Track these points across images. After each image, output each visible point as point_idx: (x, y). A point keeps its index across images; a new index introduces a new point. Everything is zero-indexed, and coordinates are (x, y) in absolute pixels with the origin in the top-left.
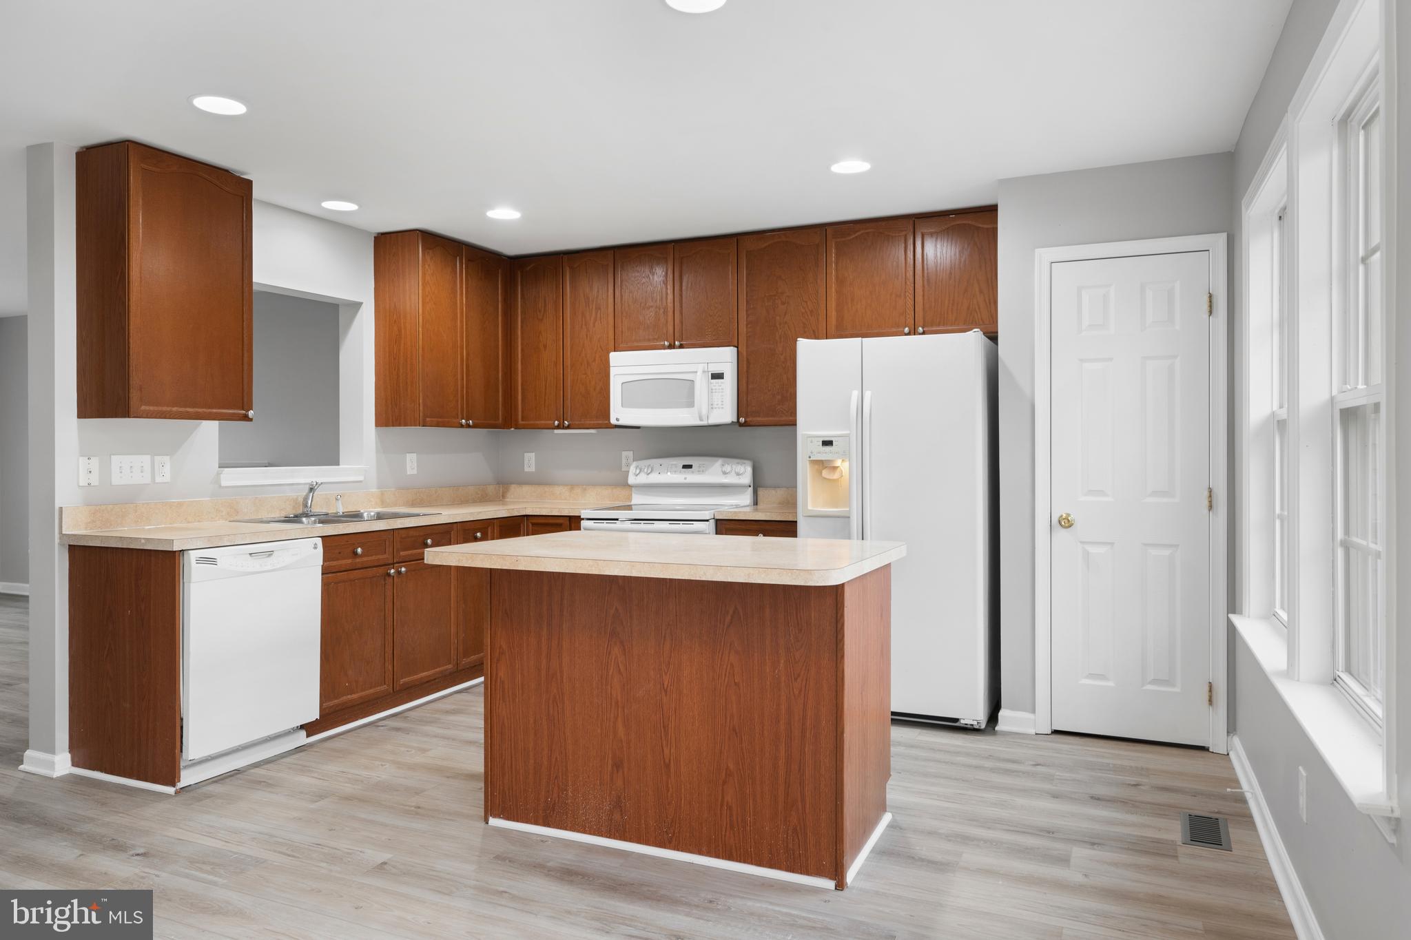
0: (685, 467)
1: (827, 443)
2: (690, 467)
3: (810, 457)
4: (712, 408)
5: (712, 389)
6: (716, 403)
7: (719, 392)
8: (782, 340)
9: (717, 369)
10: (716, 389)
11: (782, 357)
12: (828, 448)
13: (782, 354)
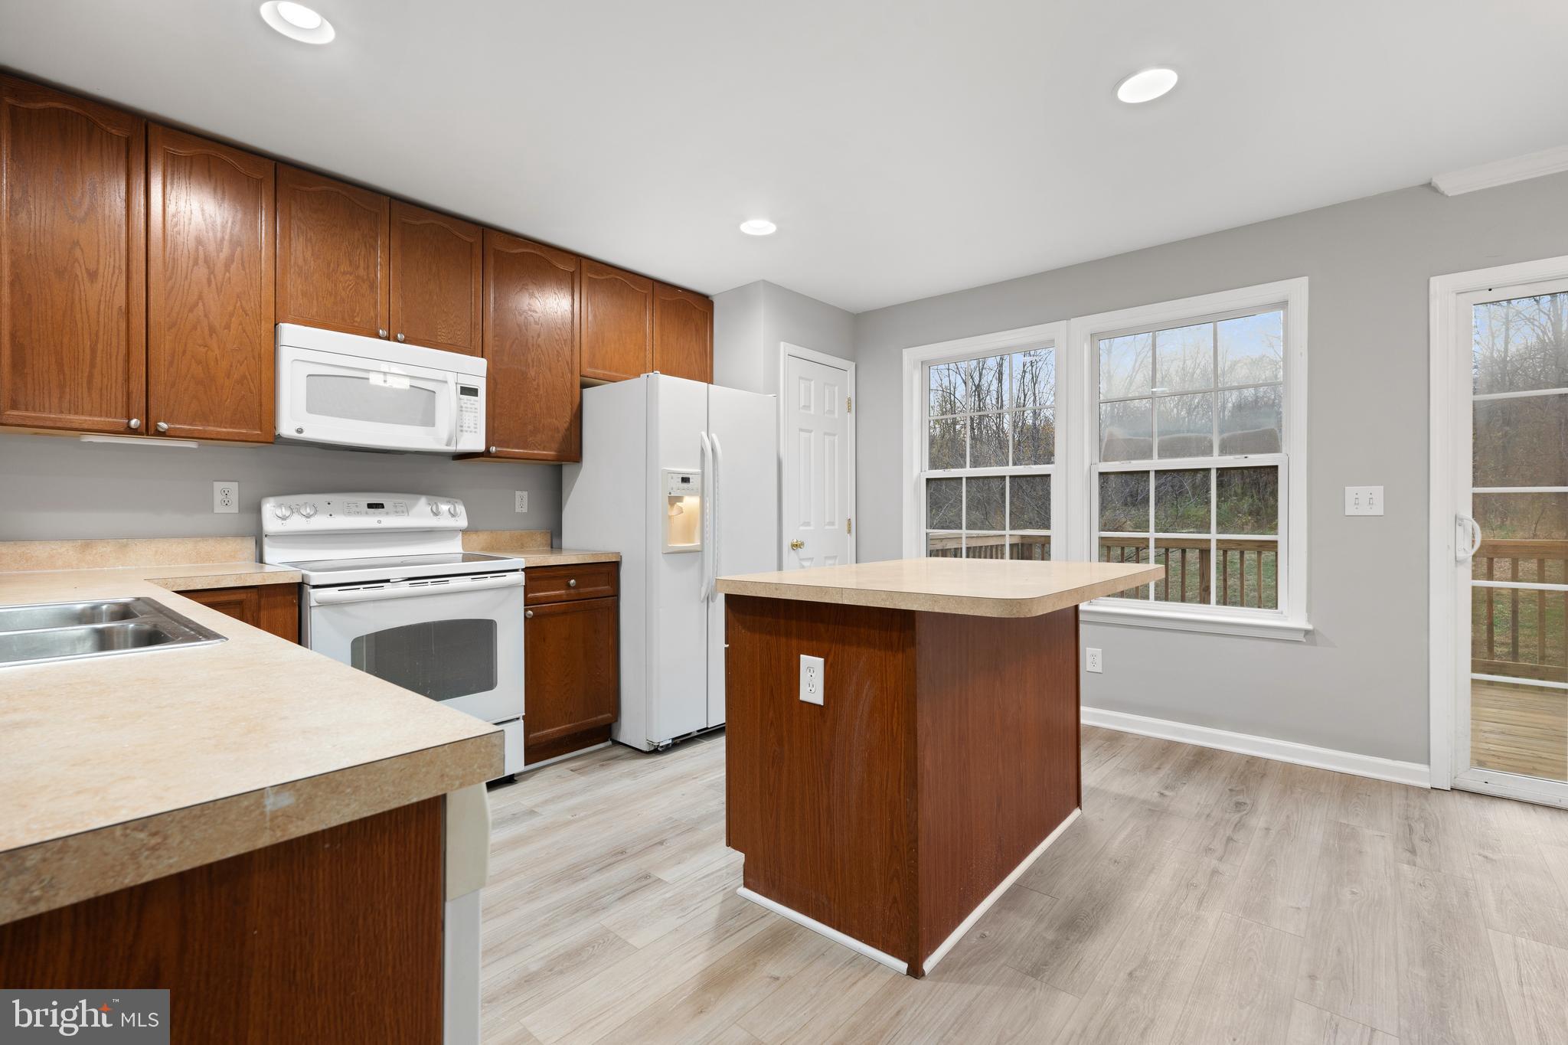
0: (370, 506)
1: (685, 480)
2: (381, 506)
3: (670, 493)
4: (462, 431)
5: (462, 407)
6: (467, 425)
7: (471, 412)
8: (535, 364)
9: (470, 383)
10: (467, 408)
11: (535, 383)
12: (685, 485)
13: (535, 380)
